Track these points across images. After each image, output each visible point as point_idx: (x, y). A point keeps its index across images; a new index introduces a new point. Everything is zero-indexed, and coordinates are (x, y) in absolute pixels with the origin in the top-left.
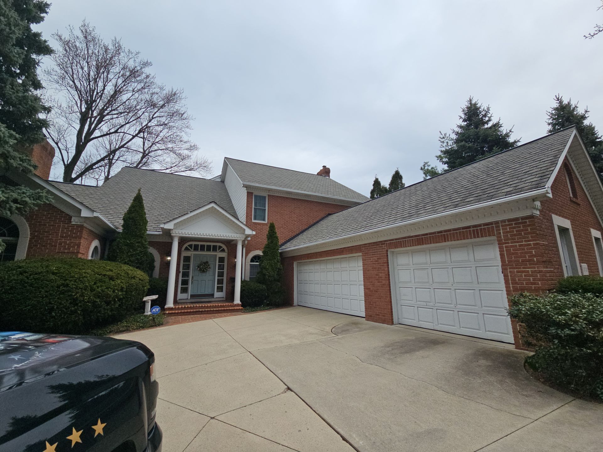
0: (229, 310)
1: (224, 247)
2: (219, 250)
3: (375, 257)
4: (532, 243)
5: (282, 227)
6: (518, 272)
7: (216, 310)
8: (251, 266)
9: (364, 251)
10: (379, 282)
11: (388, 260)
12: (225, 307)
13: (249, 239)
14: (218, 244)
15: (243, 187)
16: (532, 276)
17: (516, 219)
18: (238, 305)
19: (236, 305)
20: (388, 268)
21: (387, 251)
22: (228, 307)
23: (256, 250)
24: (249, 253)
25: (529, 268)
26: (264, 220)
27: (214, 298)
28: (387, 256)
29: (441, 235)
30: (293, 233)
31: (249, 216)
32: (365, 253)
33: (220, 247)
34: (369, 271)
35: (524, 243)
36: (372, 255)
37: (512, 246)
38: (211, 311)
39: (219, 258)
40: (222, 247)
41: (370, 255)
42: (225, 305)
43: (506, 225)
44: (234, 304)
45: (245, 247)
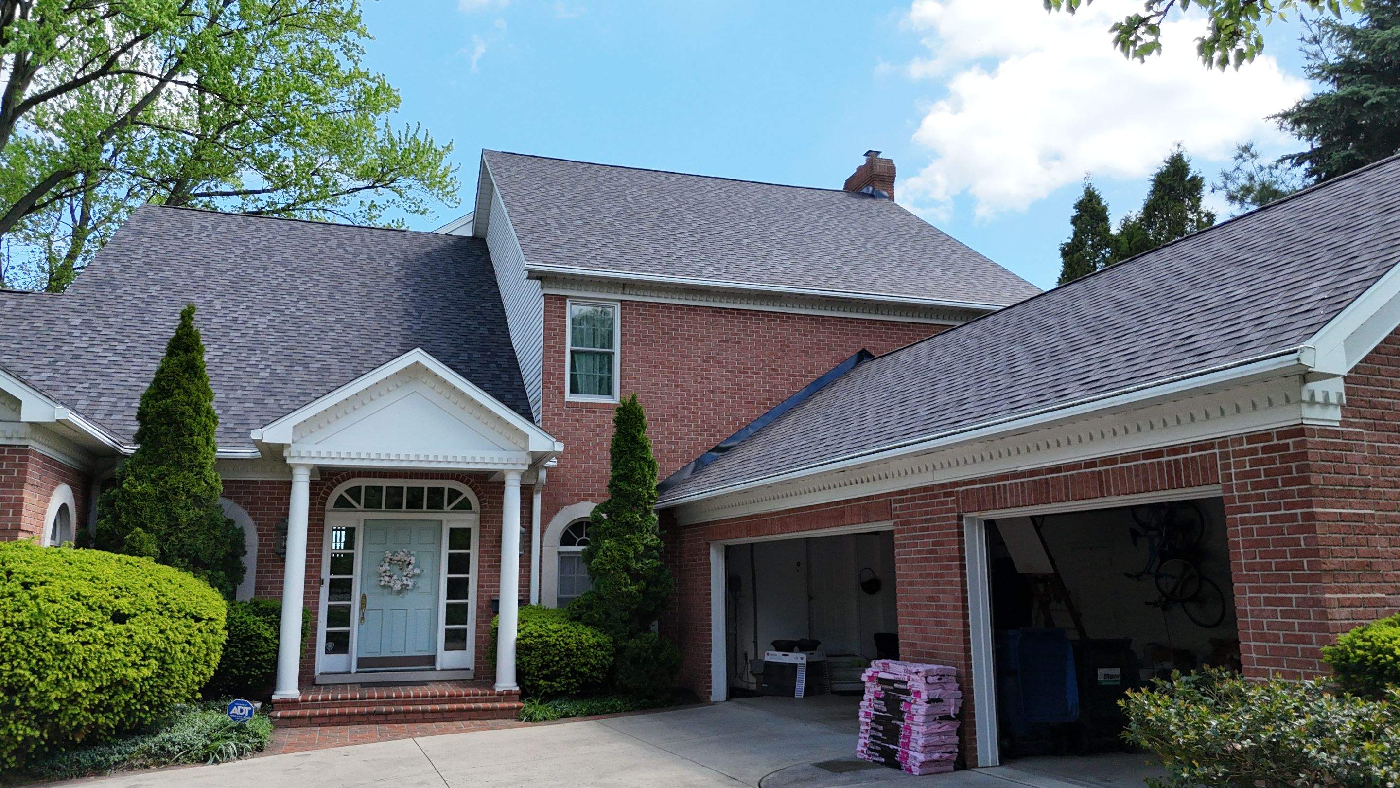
0: (477, 710)
1: (467, 492)
2: (449, 504)
3: (929, 536)
4: (1299, 511)
5: (675, 416)
6: (1268, 602)
7: (433, 712)
8: (563, 558)
9: (898, 516)
10: (938, 623)
11: (961, 550)
12: (464, 702)
13: (552, 463)
14: (446, 484)
15: (528, 278)
16: (1297, 615)
17: (1266, 436)
18: (508, 695)
19: (500, 694)
20: (963, 575)
21: (960, 518)
22: (476, 701)
23: (579, 501)
24: (556, 511)
25: (1293, 590)
26: (609, 393)
27: (435, 670)
28: (961, 534)
29: (1093, 473)
30: (713, 435)
31: (551, 383)
32: (902, 524)
33: (454, 494)
34: (911, 584)
35: (1283, 512)
36: (922, 529)
37: (1256, 521)
38: (416, 712)
39: (452, 531)
40: (461, 494)
41: (915, 530)
42: (466, 695)
43: (1244, 453)
44: (494, 690)
45: (538, 492)
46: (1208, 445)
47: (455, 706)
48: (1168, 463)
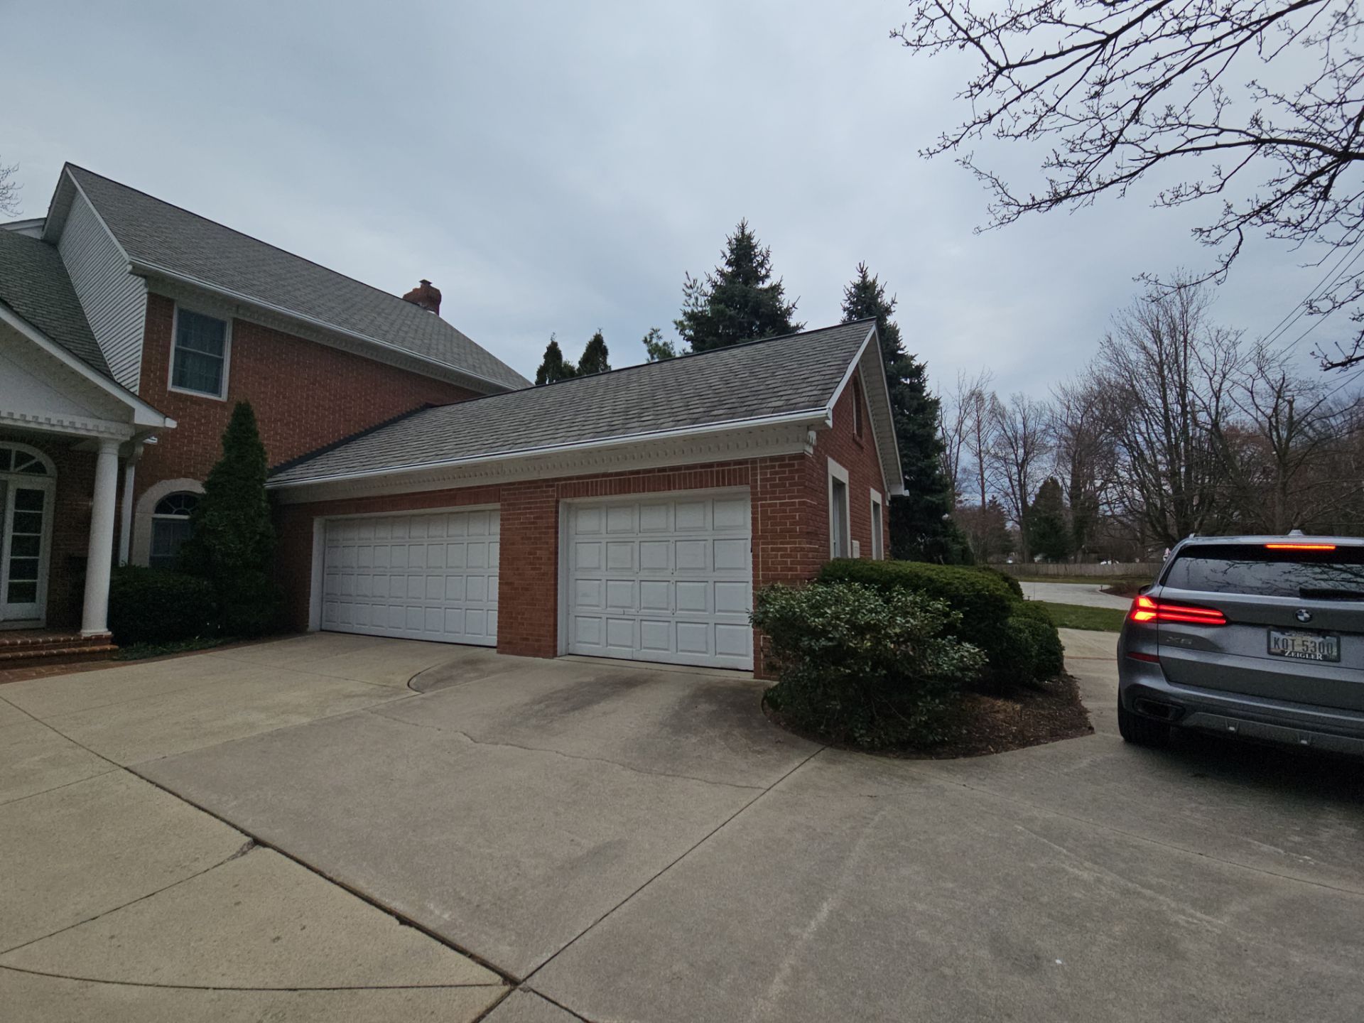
0: (61, 655)
1: (40, 456)
2: (16, 466)
3: (531, 513)
4: (797, 500)
5: (281, 420)
6: (773, 550)
8: (158, 525)
9: (505, 500)
10: (533, 569)
11: (557, 522)
12: (41, 648)
13: (153, 440)
14: (14, 447)
15: (131, 273)
16: (790, 556)
17: (781, 458)
18: (98, 639)
19: (87, 639)
20: (557, 538)
21: (557, 502)
22: (56, 647)
23: (178, 477)
24: (152, 484)
25: (788, 543)
26: (216, 390)
28: (557, 512)
29: (664, 476)
30: (315, 440)
31: (153, 372)
32: (508, 505)
33: (22, 458)
34: (513, 544)
35: (786, 500)
36: (525, 508)
37: (770, 505)
39: (20, 492)
40: (33, 458)
41: (519, 509)
42: (44, 642)
43: (767, 467)
44: (81, 636)
45: (131, 465)
46: (744, 462)
47: (32, 653)
48: (718, 472)
